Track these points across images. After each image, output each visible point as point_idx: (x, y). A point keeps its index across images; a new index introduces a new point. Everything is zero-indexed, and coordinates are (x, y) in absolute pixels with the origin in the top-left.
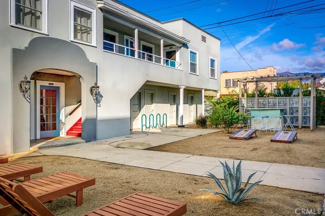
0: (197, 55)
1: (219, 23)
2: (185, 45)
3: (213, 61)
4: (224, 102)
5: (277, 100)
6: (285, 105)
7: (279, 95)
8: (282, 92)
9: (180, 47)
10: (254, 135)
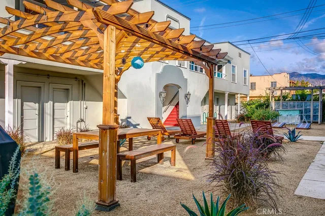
0: (236, 67)
1: (248, 41)
2: (229, 62)
3: (245, 71)
4: (253, 104)
5: (296, 103)
6: (302, 107)
7: (297, 100)
8: (299, 98)
9: (226, 63)
10: (284, 126)
